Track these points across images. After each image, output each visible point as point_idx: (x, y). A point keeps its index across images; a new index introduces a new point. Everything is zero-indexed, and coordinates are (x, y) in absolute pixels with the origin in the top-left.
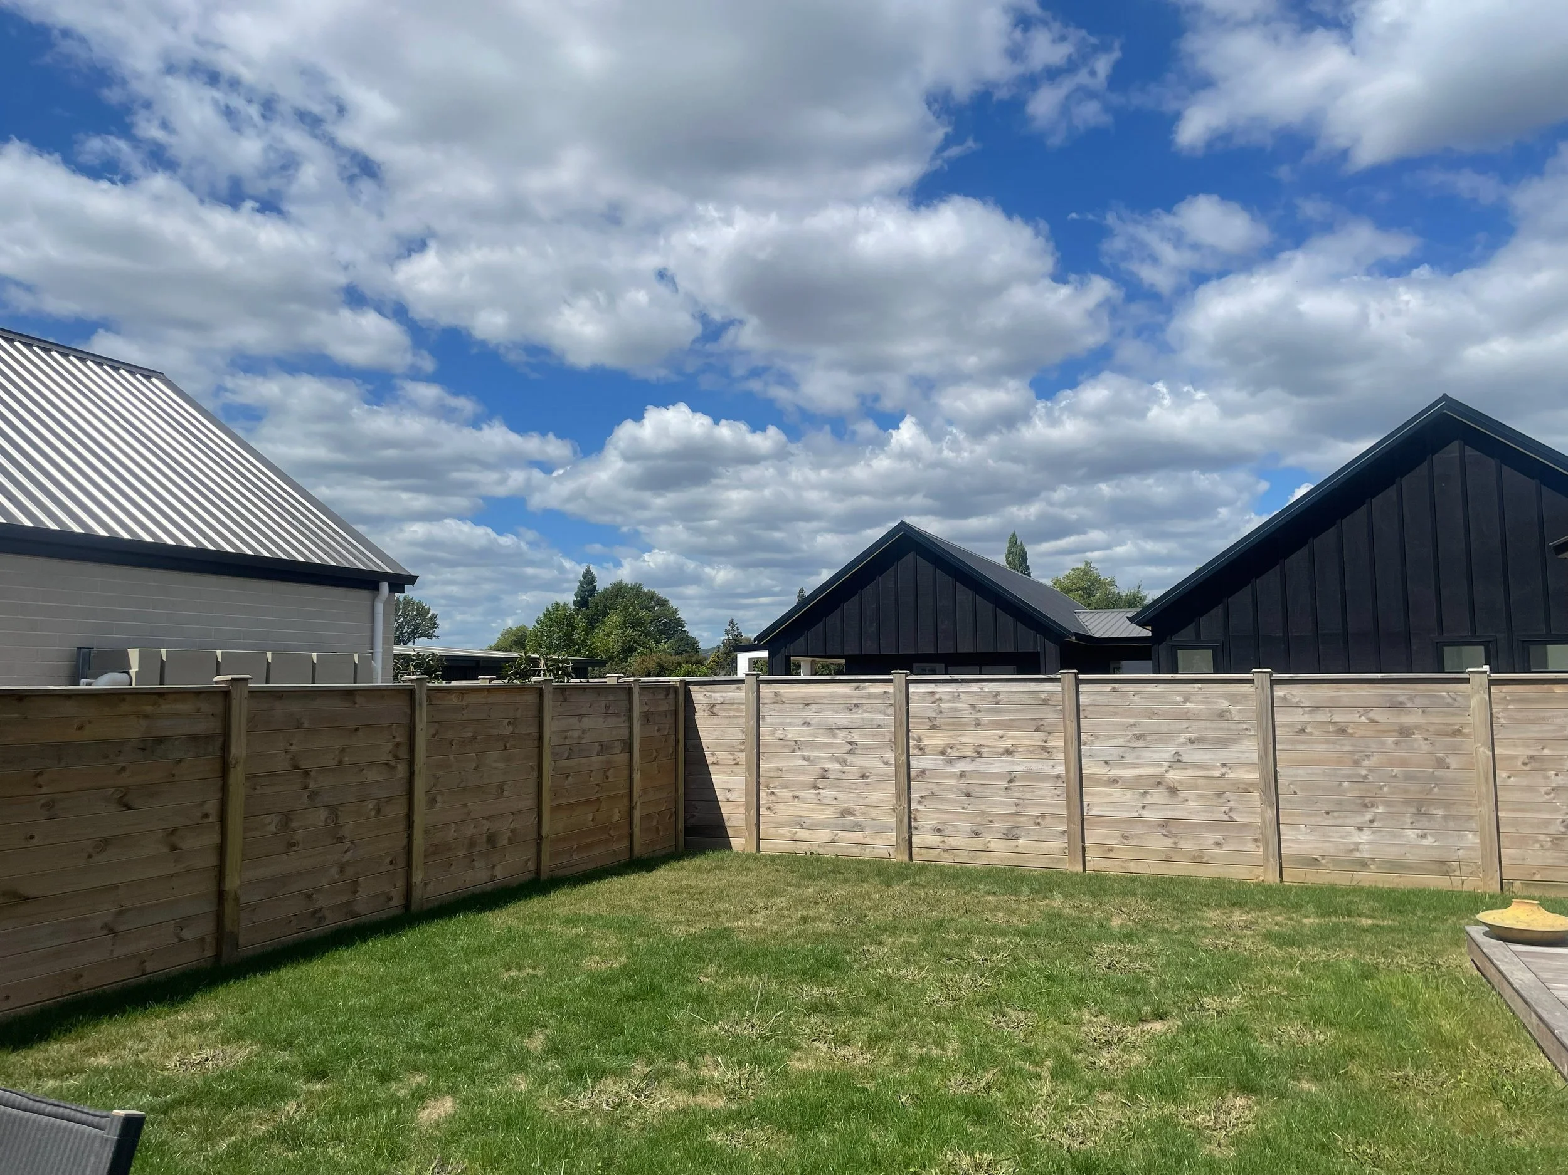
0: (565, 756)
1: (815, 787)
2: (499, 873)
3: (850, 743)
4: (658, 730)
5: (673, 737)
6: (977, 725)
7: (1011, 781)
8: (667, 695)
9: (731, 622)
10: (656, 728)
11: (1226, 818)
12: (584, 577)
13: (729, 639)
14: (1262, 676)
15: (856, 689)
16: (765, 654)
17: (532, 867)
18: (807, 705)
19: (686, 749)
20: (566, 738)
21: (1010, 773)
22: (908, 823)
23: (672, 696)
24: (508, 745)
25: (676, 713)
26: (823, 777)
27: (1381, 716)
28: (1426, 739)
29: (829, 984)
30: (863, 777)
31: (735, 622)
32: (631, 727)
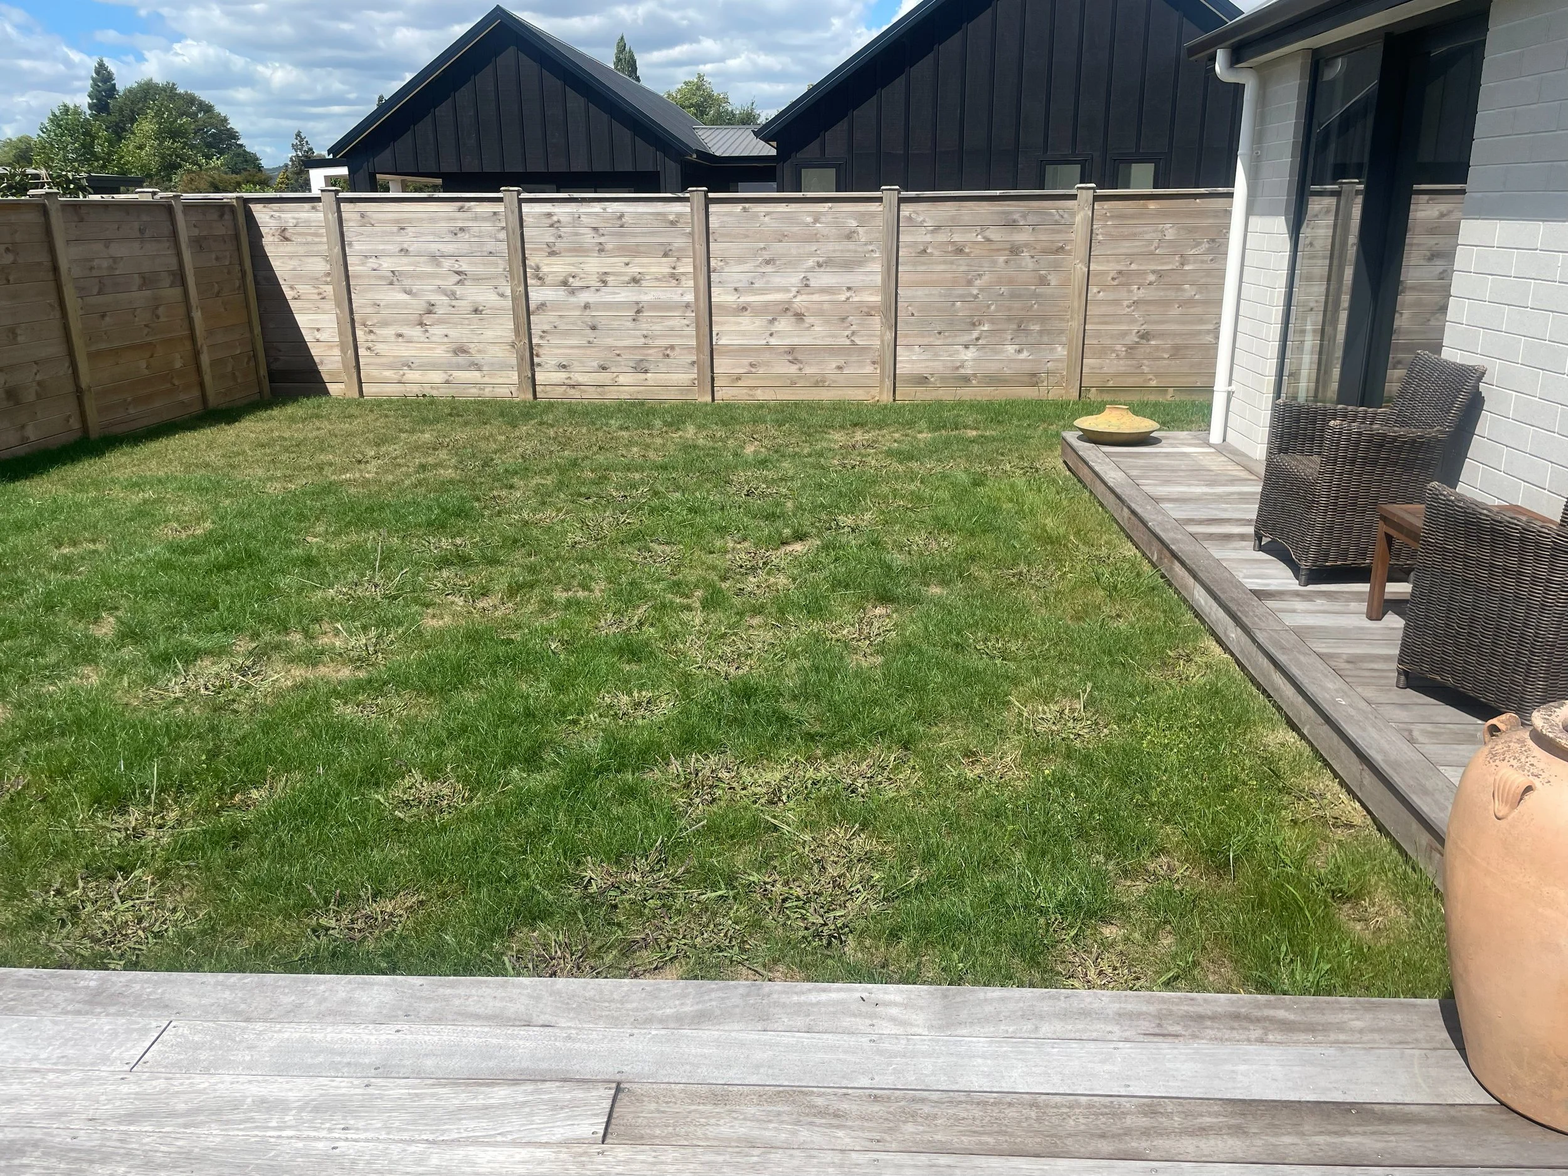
0: (95, 291)
1: (421, 324)
2: (31, 433)
3: (458, 273)
4: (217, 259)
5: (238, 268)
6: (601, 251)
7: (638, 312)
8: (222, 216)
9: (298, 135)
10: (214, 256)
11: (848, 342)
12: (98, 72)
13: (297, 156)
14: (890, 193)
15: (460, 209)
16: (343, 171)
17: (75, 423)
18: (403, 229)
19: (257, 283)
20: (91, 268)
21: (637, 303)
22: (530, 359)
23: (227, 216)
24: (11, 278)
25: (237, 237)
26: (430, 312)
27: (995, 234)
28: (1032, 257)
29: (459, 534)
30: (476, 311)
31: (303, 135)
32: (179, 254)
